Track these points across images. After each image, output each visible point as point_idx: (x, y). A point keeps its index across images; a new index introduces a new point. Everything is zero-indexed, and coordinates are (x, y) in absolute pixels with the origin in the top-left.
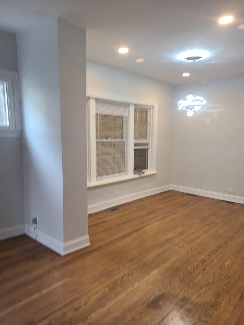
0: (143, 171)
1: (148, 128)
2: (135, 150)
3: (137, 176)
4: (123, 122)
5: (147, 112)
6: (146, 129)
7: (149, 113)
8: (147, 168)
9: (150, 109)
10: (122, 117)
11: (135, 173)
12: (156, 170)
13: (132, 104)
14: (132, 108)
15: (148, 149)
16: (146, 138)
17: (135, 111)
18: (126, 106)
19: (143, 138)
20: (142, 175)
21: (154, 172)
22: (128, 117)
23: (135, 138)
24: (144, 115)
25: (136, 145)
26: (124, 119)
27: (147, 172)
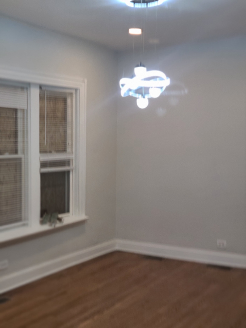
0: (60, 216)
1: (69, 131)
2: (43, 175)
3: (46, 227)
4: (16, 118)
5: (65, 101)
6: (65, 132)
7: (69, 101)
8: (68, 211)
9: (71, 94)
10: (15, 110)
11: (42, 222)
12: (86, 214)
13: (35, 84)
14: (35, 93)
15: (68, 172)
16: (64, 150)
17: (42, 98)
18: (22, 88)
19: (58, 151)
20: (58, 225)
21: (82, 217)
22: (27, 110)
23: (43, 151)
24: (60, 105)
25: (44, 165)
26: (20, 115)
27: (68, 219)
